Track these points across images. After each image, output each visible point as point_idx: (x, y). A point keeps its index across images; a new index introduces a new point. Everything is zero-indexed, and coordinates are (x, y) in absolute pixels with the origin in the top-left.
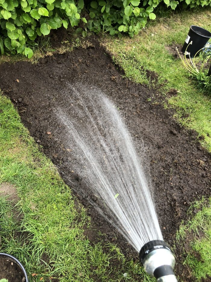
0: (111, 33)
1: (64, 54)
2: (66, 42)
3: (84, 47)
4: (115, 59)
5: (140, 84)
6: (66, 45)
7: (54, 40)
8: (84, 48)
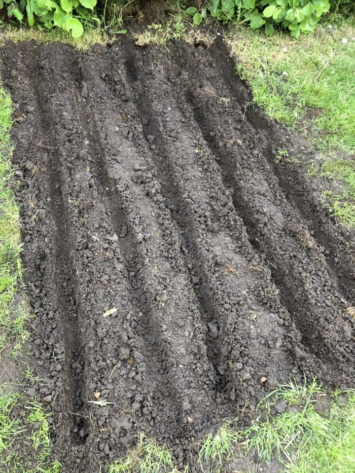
0: (252, 25)
1: (145, 47)
2: (156, 26)
3: (190, 40)
4: (242, 70)
5: (276, 120)
6: (154, 31)
7: (137, 21)
8: (188, 43)
